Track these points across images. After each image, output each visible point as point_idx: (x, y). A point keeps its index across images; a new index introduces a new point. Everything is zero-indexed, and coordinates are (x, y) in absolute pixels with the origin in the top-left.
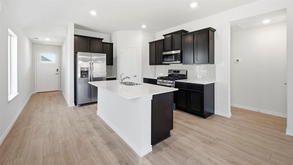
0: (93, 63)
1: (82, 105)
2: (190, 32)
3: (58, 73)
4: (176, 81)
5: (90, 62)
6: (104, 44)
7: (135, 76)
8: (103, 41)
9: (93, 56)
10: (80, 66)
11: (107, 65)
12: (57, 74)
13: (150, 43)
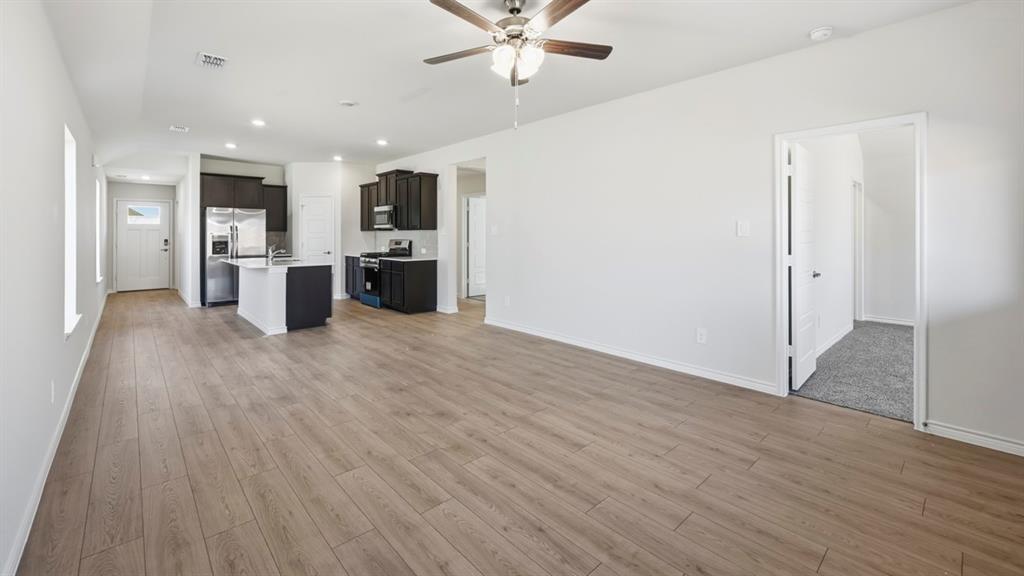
0: (236, 227)
1: (214, 305)
2: (415, 172)
3: (167, 247)
4: (381, 259)
5: (232, 225)
6: (265, 189)
7: (329, 253)
8: (264, 182)
10: (212, 232)
11: (267, 230)
12: (166, 250)
13: (361, 186)
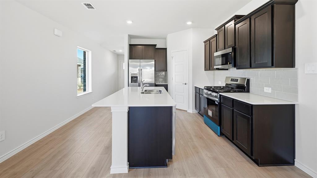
0: (141, 69)
4: (220, 93)
5: (139, 68)
6: (157, 50)
7: (186, 84)
8: (157, 47)
9: (142, 62)
10: (131, 73)
13: (205, 42)
